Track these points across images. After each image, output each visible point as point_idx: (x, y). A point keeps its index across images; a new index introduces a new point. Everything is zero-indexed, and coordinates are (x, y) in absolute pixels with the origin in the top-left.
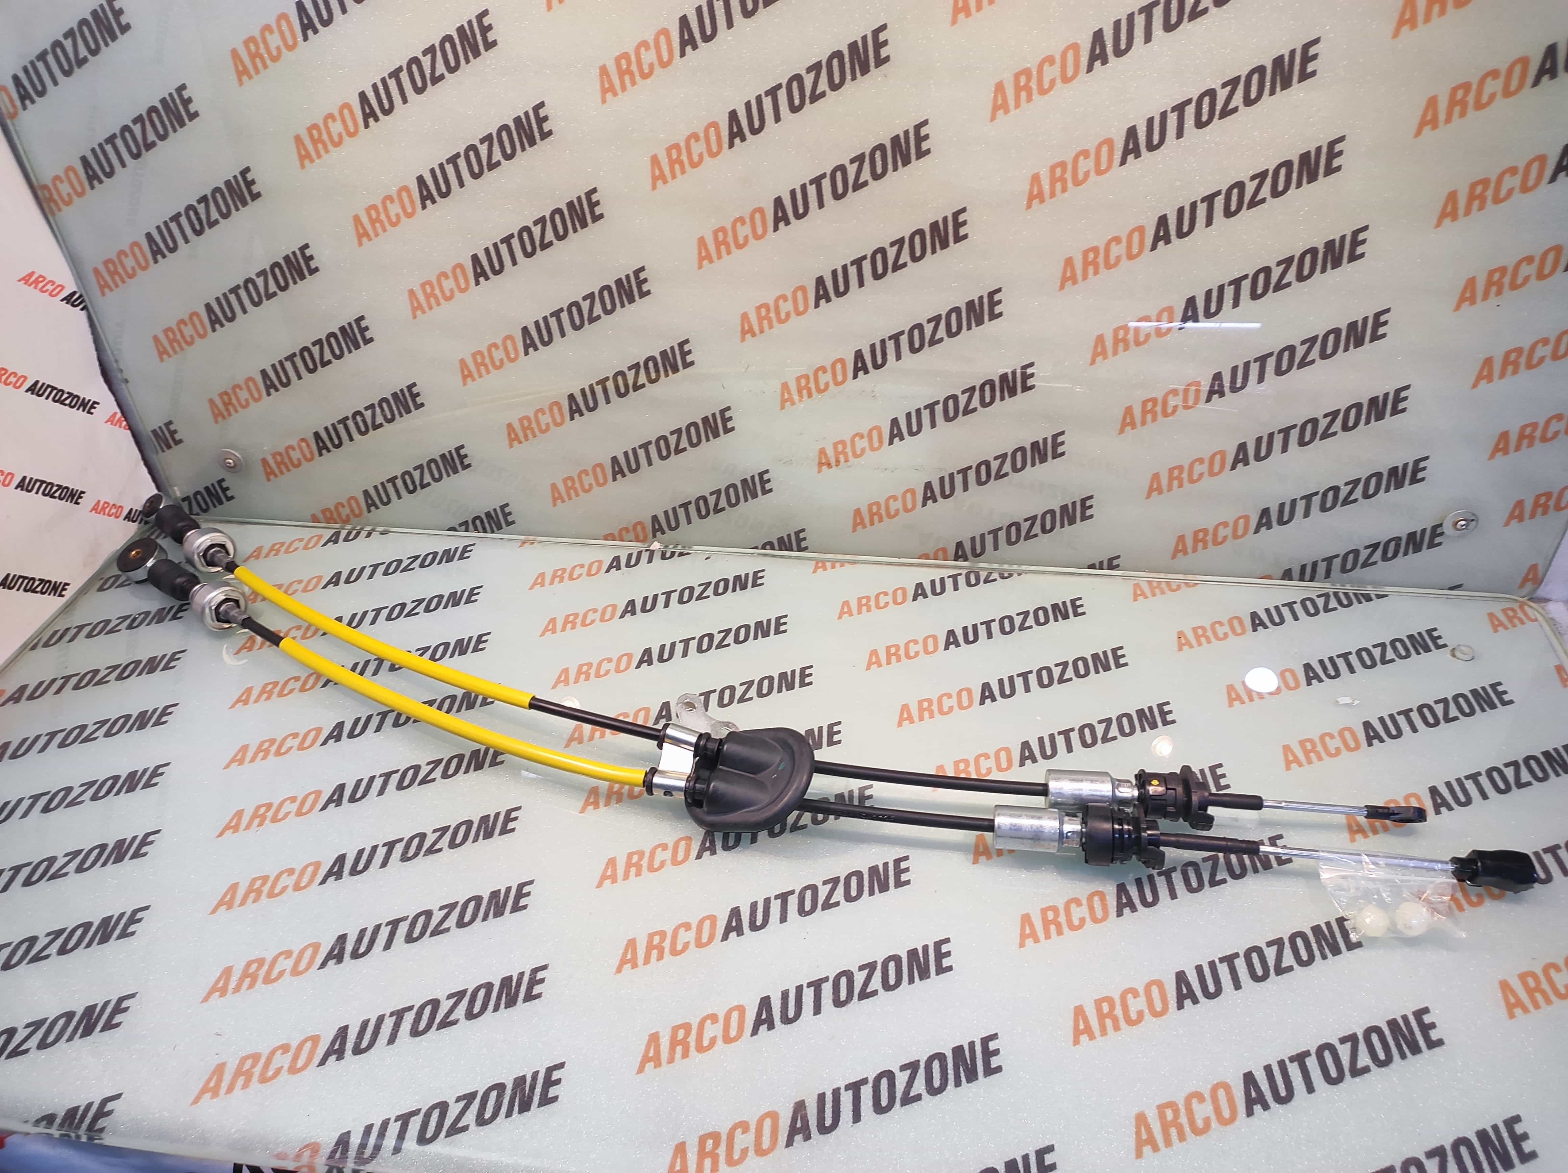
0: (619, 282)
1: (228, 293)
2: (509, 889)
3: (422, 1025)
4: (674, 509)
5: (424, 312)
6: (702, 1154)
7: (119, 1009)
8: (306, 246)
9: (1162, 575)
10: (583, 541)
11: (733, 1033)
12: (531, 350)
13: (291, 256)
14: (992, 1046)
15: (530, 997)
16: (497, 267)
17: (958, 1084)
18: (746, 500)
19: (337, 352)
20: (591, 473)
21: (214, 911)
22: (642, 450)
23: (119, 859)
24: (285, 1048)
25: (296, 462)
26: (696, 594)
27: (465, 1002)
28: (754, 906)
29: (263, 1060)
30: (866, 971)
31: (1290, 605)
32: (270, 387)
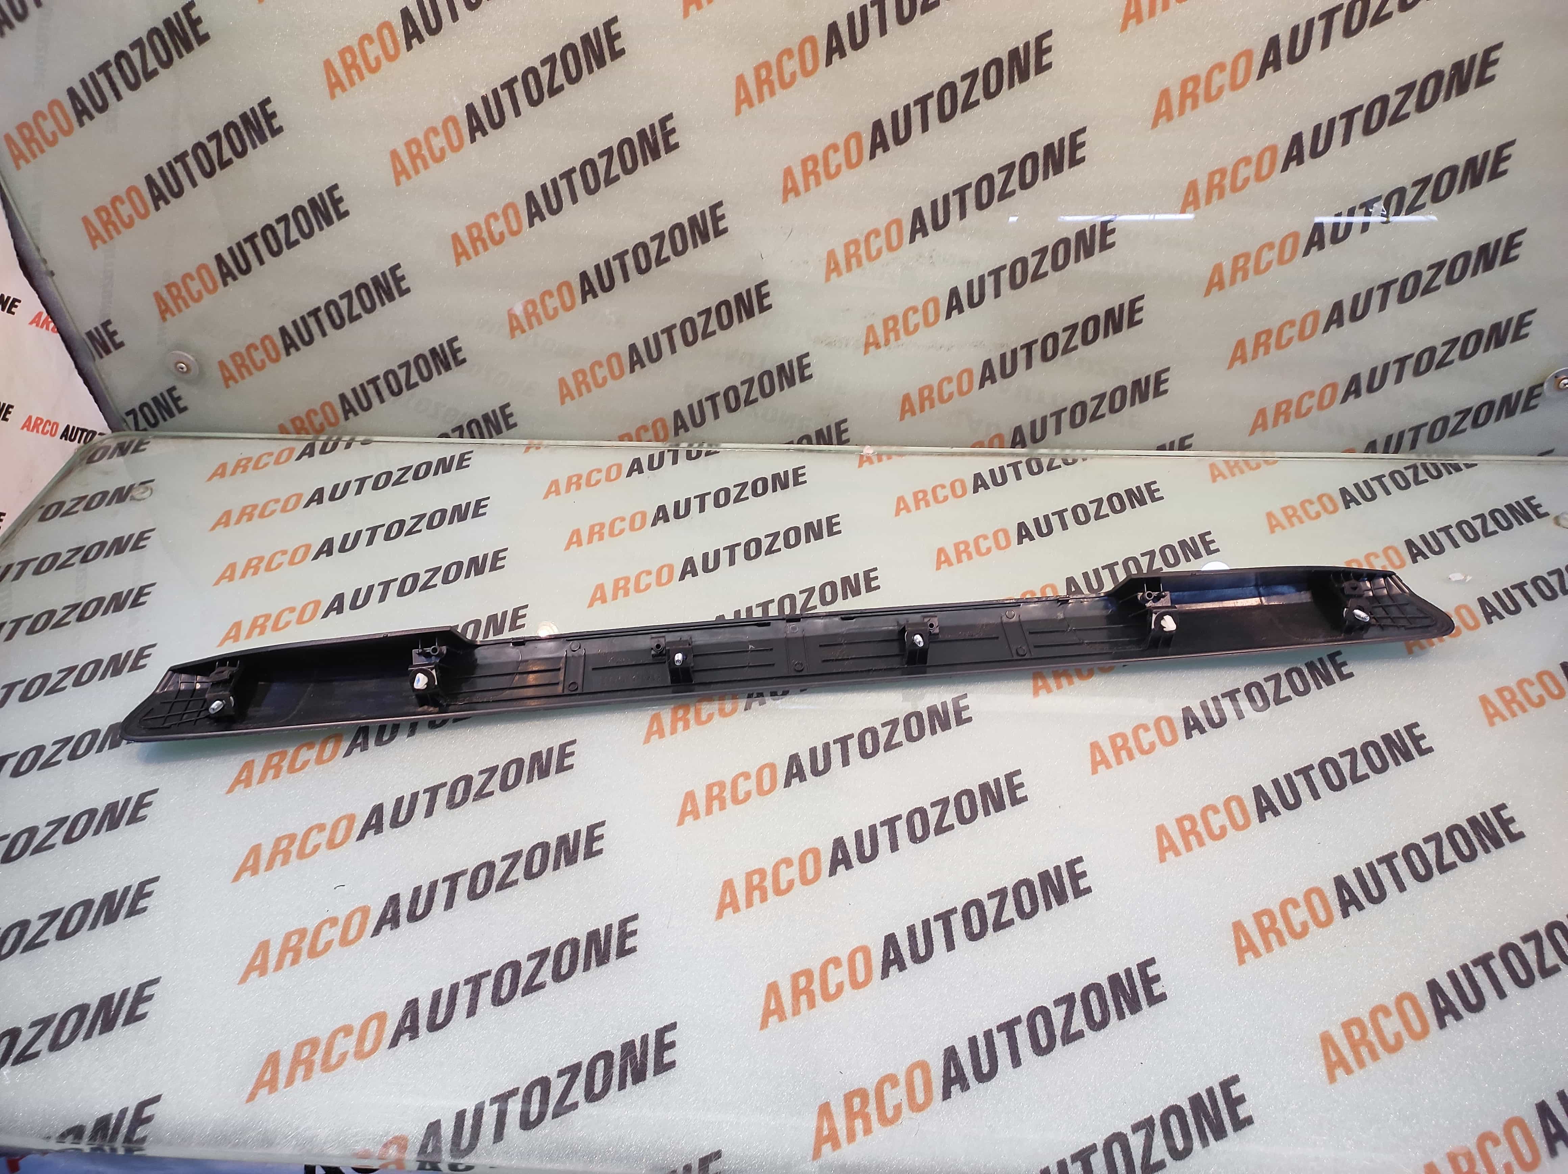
0: (642, 134)
1: (173, 162)
2: (578, 833)
3: (505, 992)
4: (700, 403)
5: (409, 177)
6: (851, 1115)
7: (141, 998)
8: (268, 101)
9: (1238, 454)
10: (596, 443)
11: (861, 978)
12: (537, 220)
13: (249, 113)
14: (1151, 971)
15: (623, 952)
16: (497, 119)
17: (1121, 1016)
18: (782, 389)
19: (306, 230)
20: (605, 363)
21: (237, 878)
22: (665, 335)
23: (114, 825)
24: (347, 1030)
25: (259, 364)
26: (733, 495)
27: (549, 963)
28: (859, 835)
29: (322, 1047)
30: (996, 900)
31: (1379, 479)
32: (226, 275)
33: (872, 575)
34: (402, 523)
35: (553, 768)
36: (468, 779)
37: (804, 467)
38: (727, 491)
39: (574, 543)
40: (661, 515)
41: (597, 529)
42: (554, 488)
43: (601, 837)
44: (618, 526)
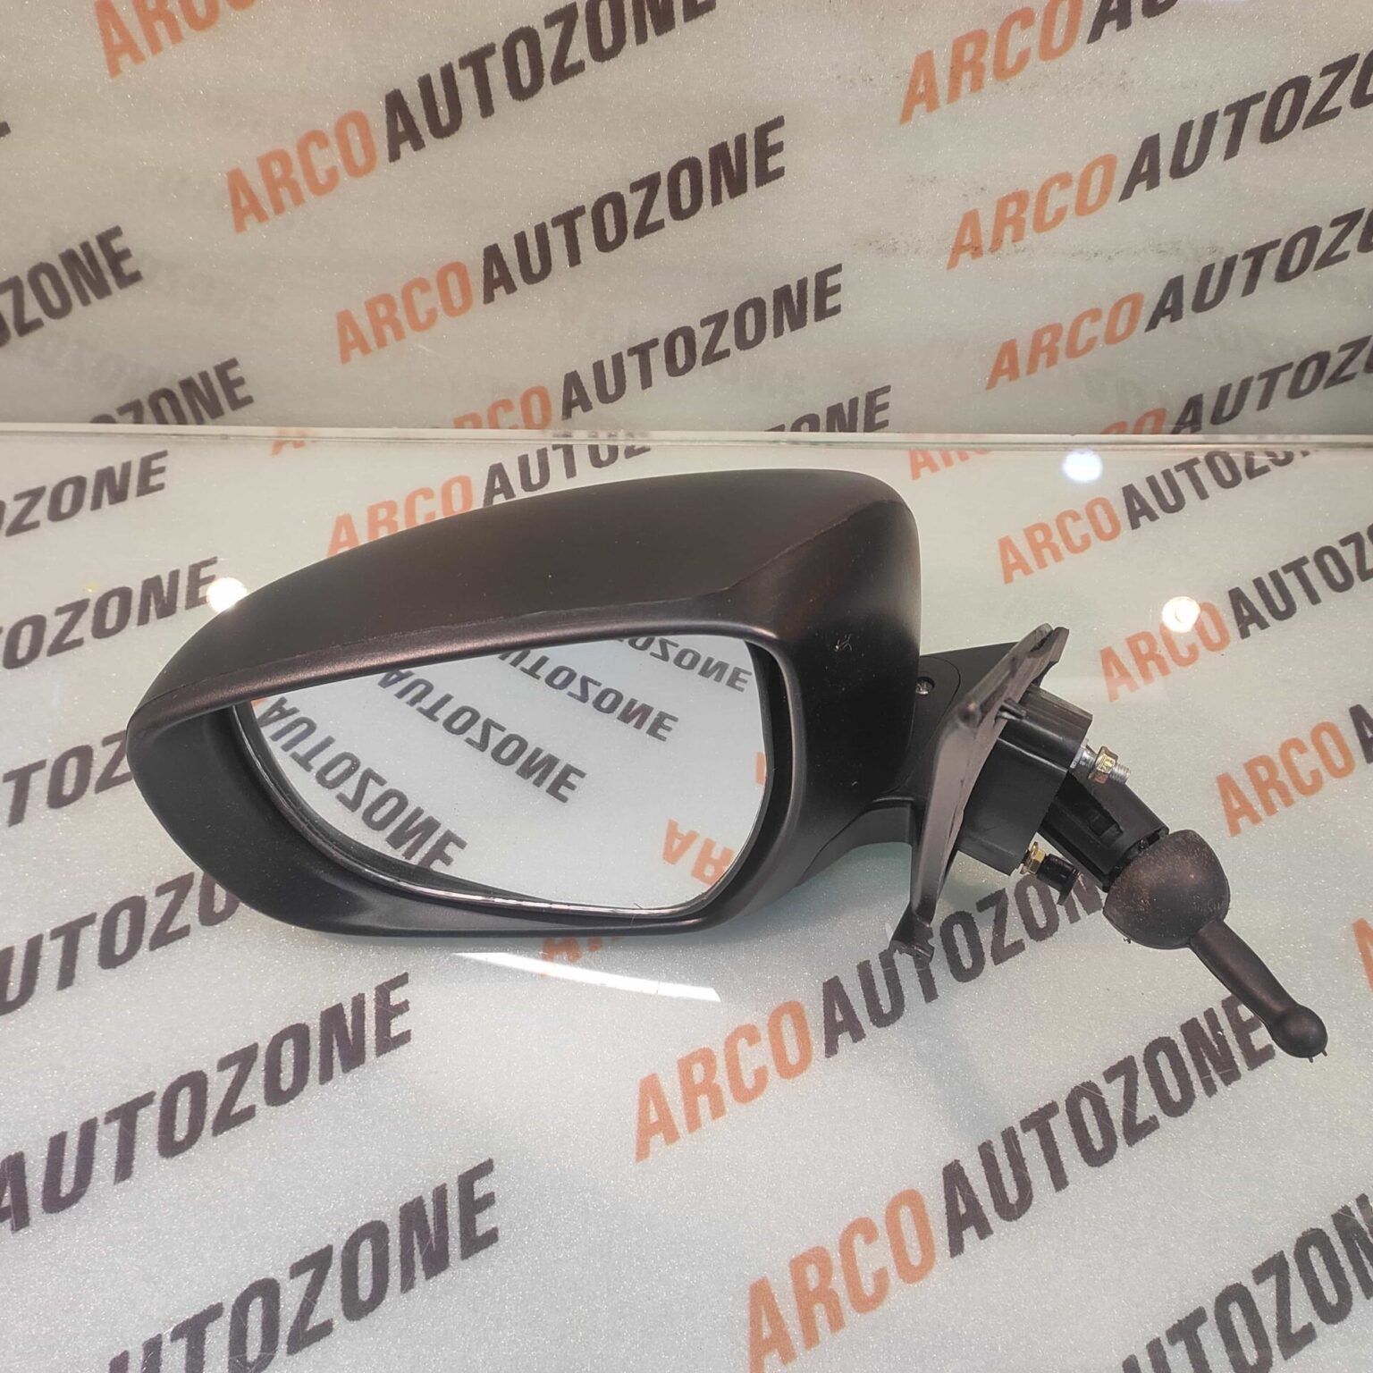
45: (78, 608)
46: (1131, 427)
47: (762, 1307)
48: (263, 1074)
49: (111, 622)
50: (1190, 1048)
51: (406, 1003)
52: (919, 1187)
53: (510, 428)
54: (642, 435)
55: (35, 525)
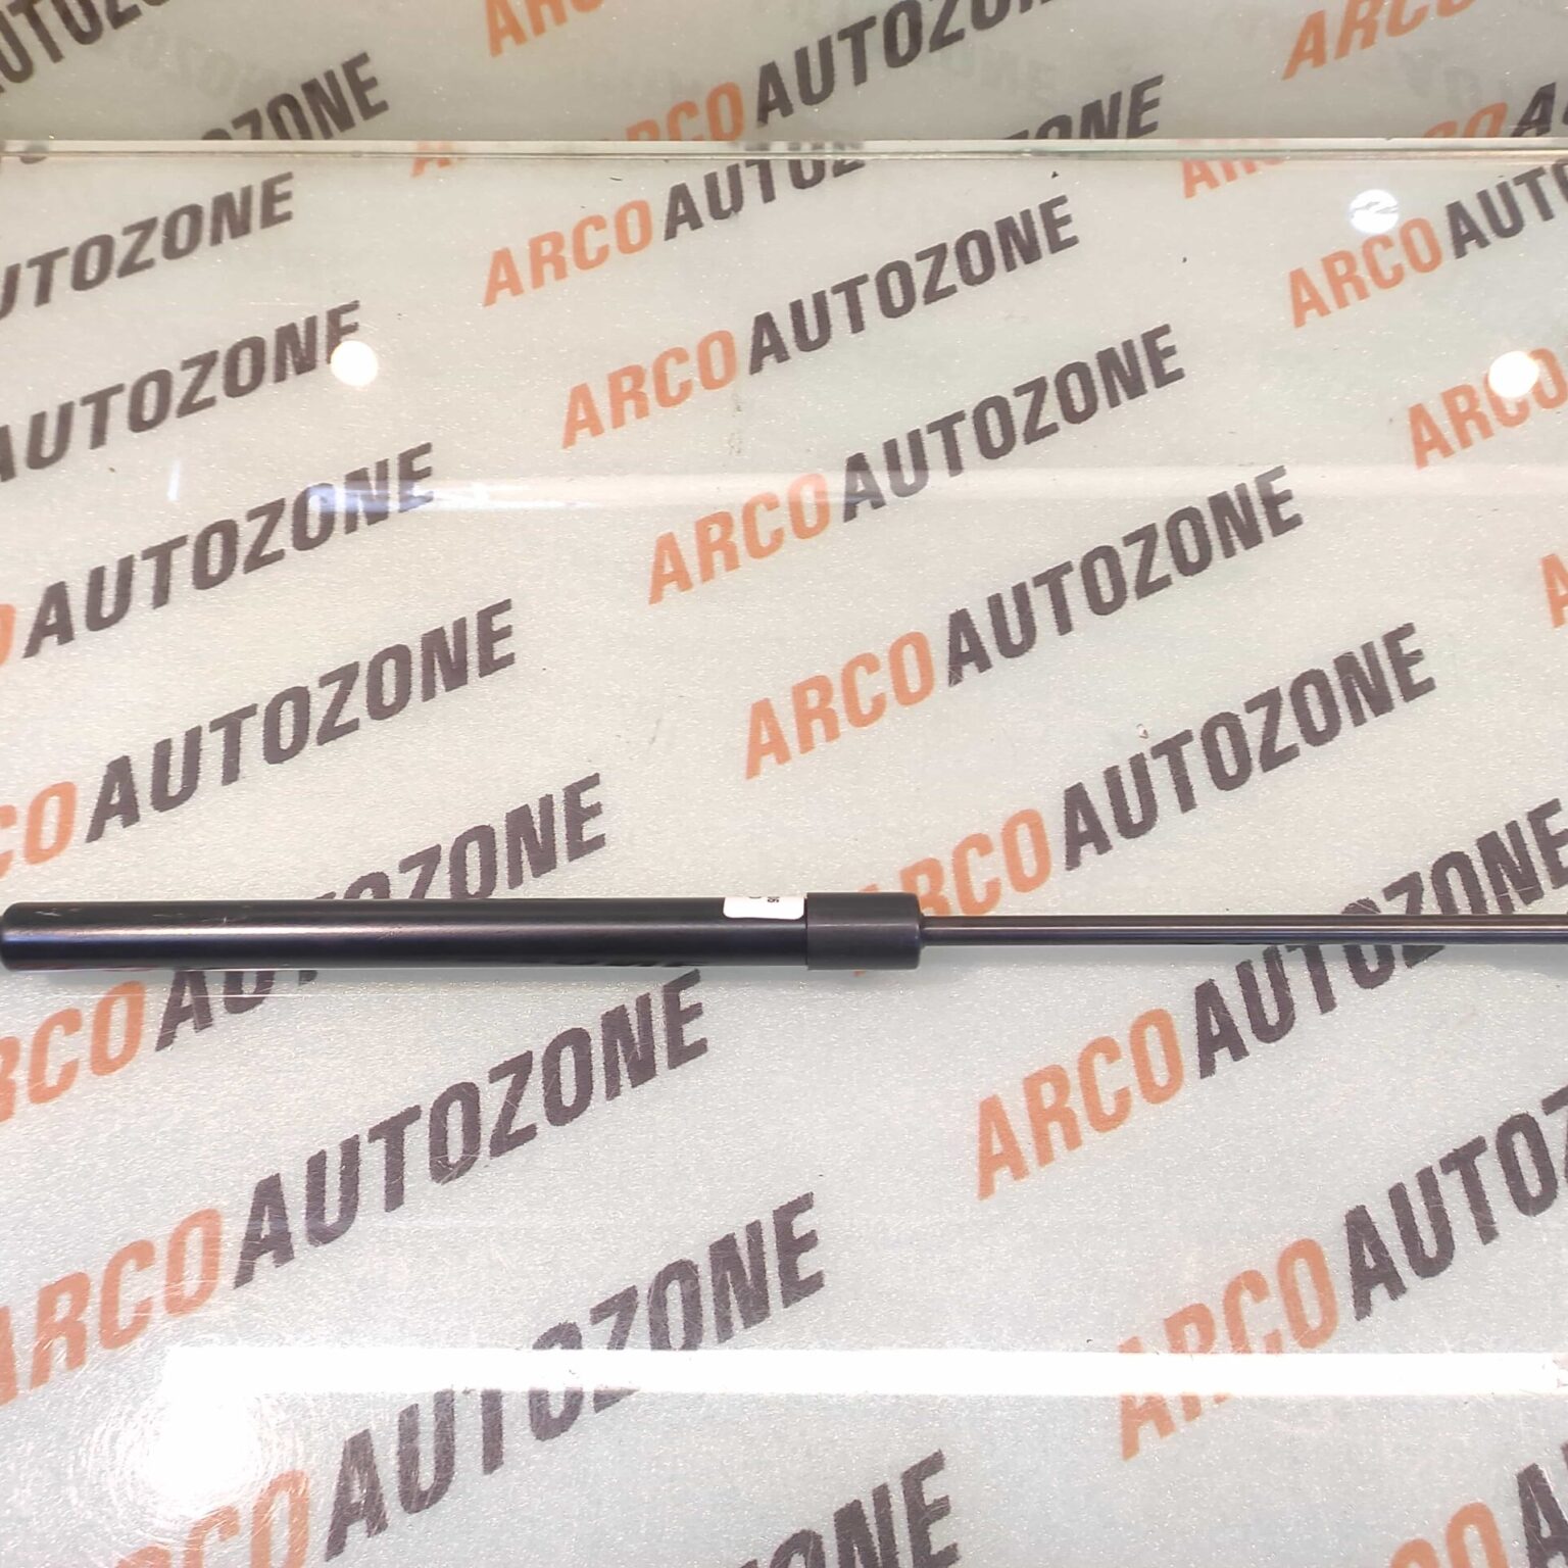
33: (1278, 486)
34: (163, 379)
35: (661, 1056)
36: (467, 1094)
37: (1062, 200)
38: (902, 269)
39: (583, 424)
40: (766, 343)
41: (627, 384)
42: (502, 276)
43: (809, 1241)
44: (676, 374)
45: (206, 362)
46: (1461, 128)
47: (993, 1124)
48: (449, 877)
49: (244, 378)
50: (1487, 864)
51: (599, 805)
52: (1167, 1006)
53: (694, 140)
54: (854, 146)
55: (149, 264)
